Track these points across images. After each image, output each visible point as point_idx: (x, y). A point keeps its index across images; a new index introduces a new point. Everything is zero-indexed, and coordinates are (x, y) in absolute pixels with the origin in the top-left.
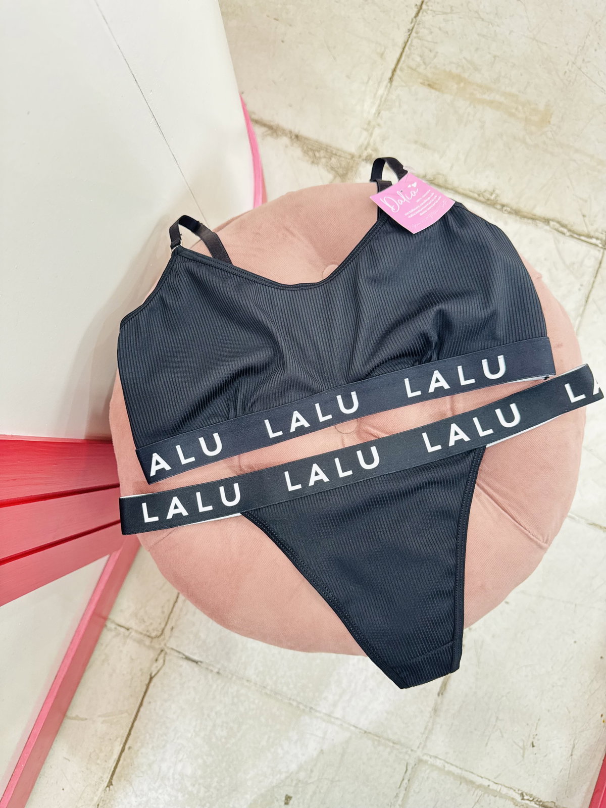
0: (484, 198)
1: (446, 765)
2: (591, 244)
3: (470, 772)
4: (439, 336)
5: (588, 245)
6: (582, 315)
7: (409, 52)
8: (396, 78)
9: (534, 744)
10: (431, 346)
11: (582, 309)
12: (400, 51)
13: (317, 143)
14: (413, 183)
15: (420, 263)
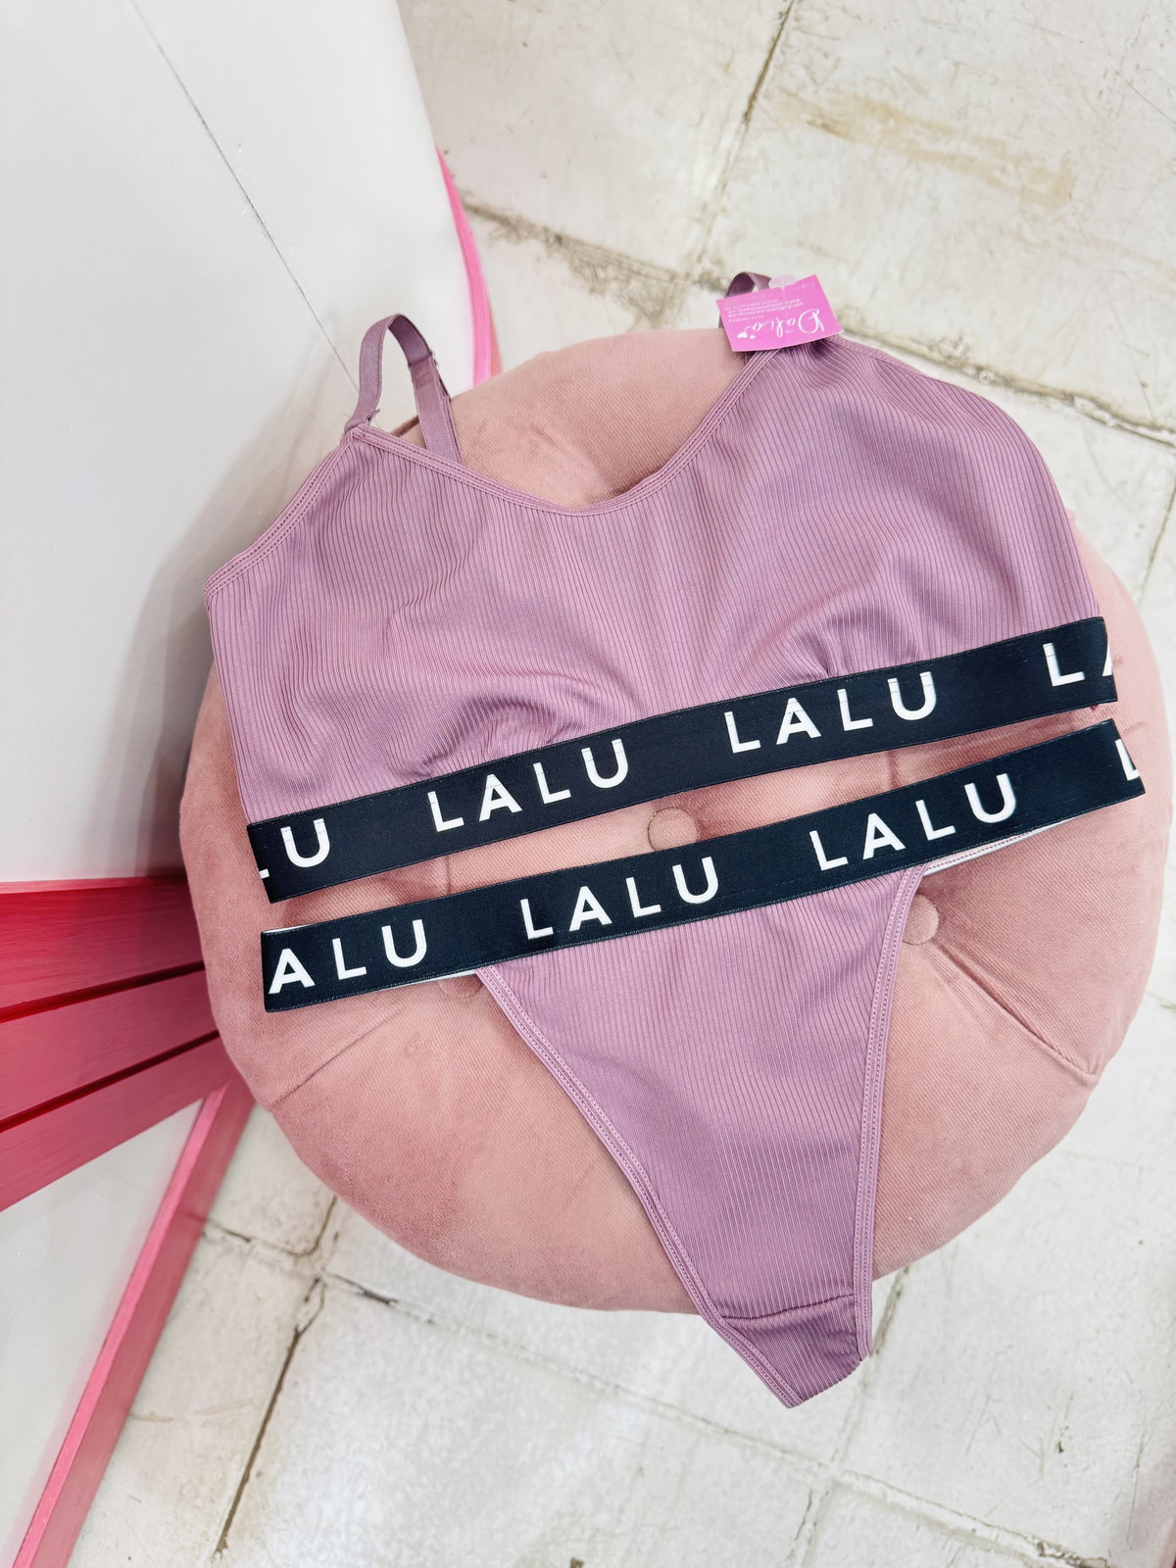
0: (941, 353)
1: (888, 1491)
2: (1159, 441)
3: (936, 1504)
5: (1153, 444)
6: (1143, 588)
7: (782, 58)
8: (756, 112)
9: (1063, 1448)
11: (1143, 573)
12: (765, 56)
13: (600, 251)
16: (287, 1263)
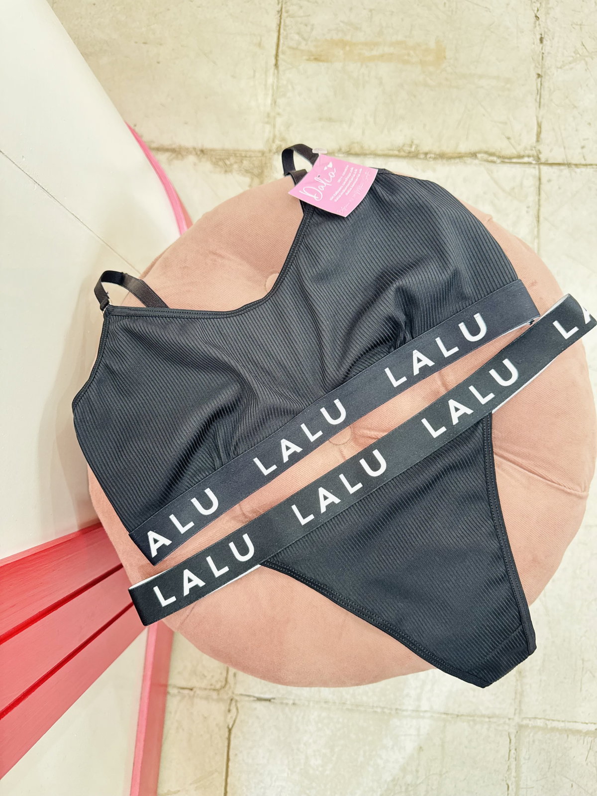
0: (405, 152)
1: (547, 722)
2: (525, 163)
3: (573, 722)
4: (406, 315)
5: (521, 166)
6: (538, 236)
7: (285, 33)
8: (280, 62)
10: (401, 327)
11: (536, 230)
12: (275, 35)
13: (224, 151)
14: (329, 164)
15: (362, 244)
16: (214, 695)
